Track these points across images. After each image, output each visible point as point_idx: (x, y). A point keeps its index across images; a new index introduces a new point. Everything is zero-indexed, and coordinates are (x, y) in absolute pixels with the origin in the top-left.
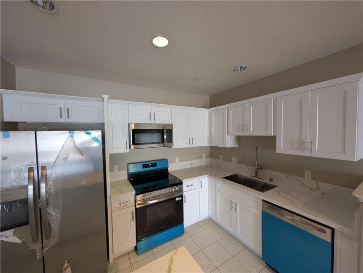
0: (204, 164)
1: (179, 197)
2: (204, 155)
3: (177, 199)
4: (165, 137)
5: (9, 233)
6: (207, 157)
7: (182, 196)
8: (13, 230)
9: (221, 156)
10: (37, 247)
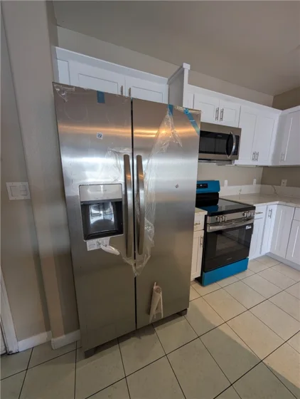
0: (253, 192)
1: (249, 225)
2: (255, 181)
3: (248, 227)
4: (234, 147)
5: (106, 240)
6: (257, 183)
7: (252, 225)
8: (109, 238)
9: (285, 181)
10: (131, 262)
